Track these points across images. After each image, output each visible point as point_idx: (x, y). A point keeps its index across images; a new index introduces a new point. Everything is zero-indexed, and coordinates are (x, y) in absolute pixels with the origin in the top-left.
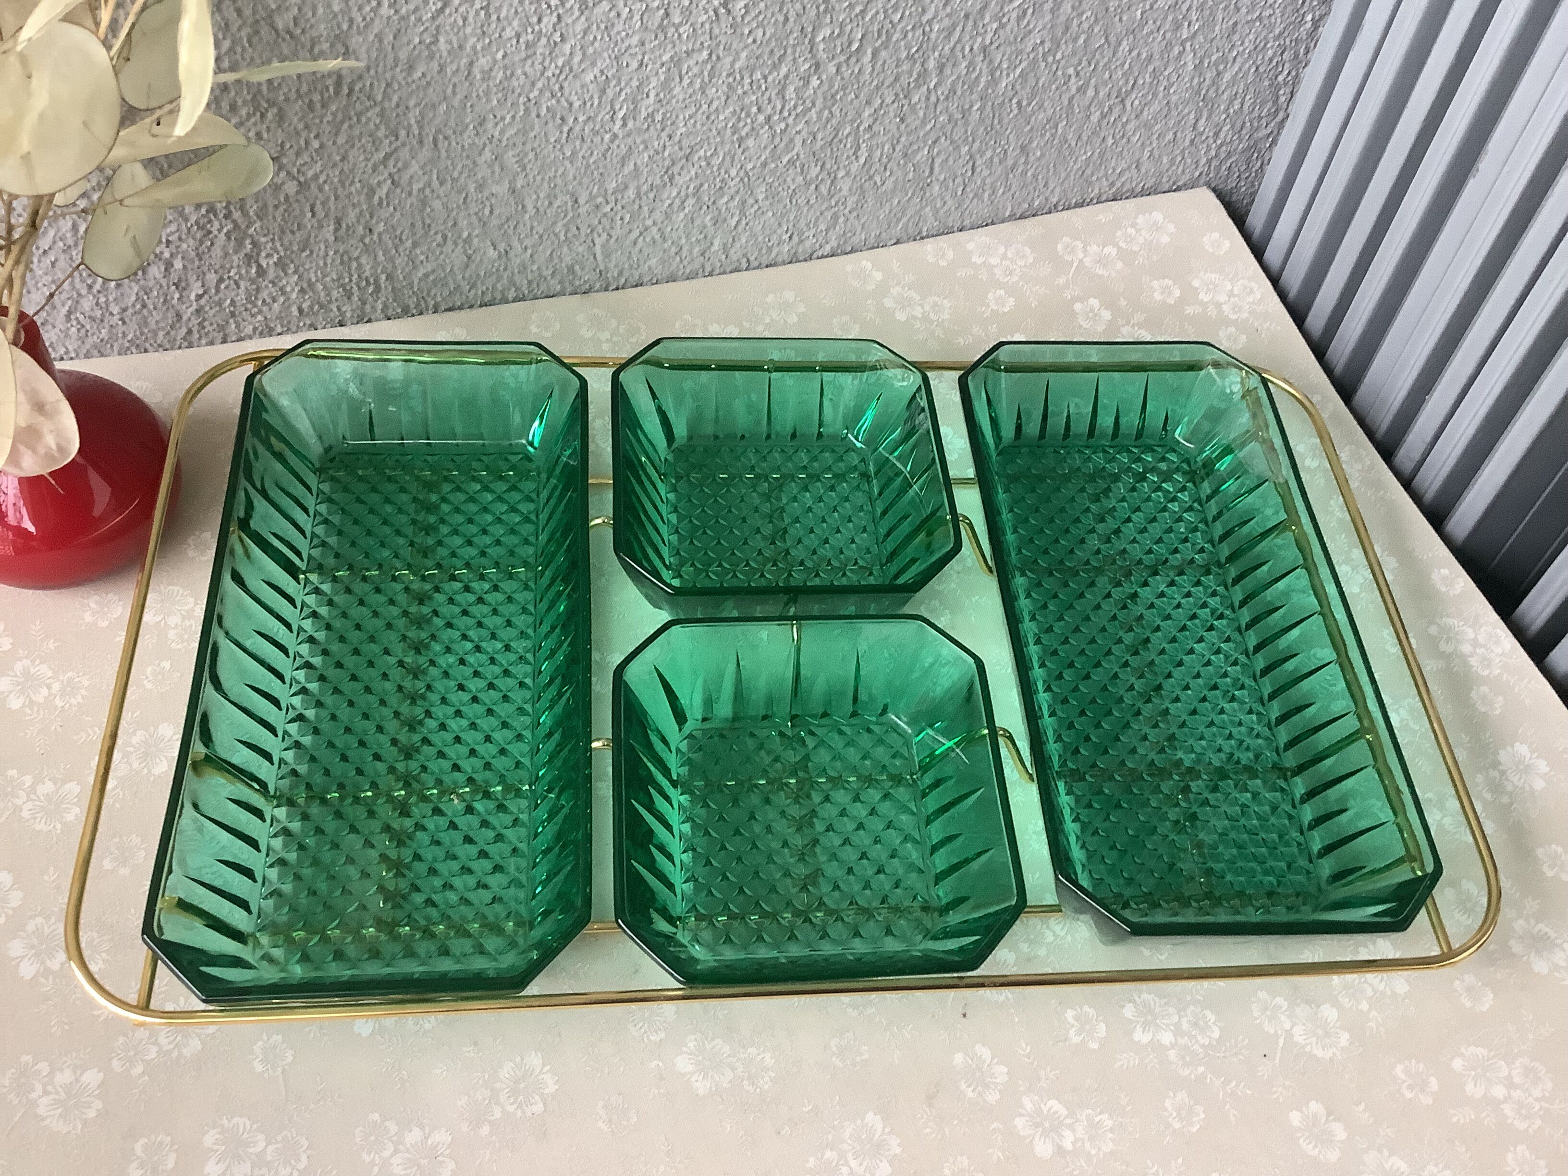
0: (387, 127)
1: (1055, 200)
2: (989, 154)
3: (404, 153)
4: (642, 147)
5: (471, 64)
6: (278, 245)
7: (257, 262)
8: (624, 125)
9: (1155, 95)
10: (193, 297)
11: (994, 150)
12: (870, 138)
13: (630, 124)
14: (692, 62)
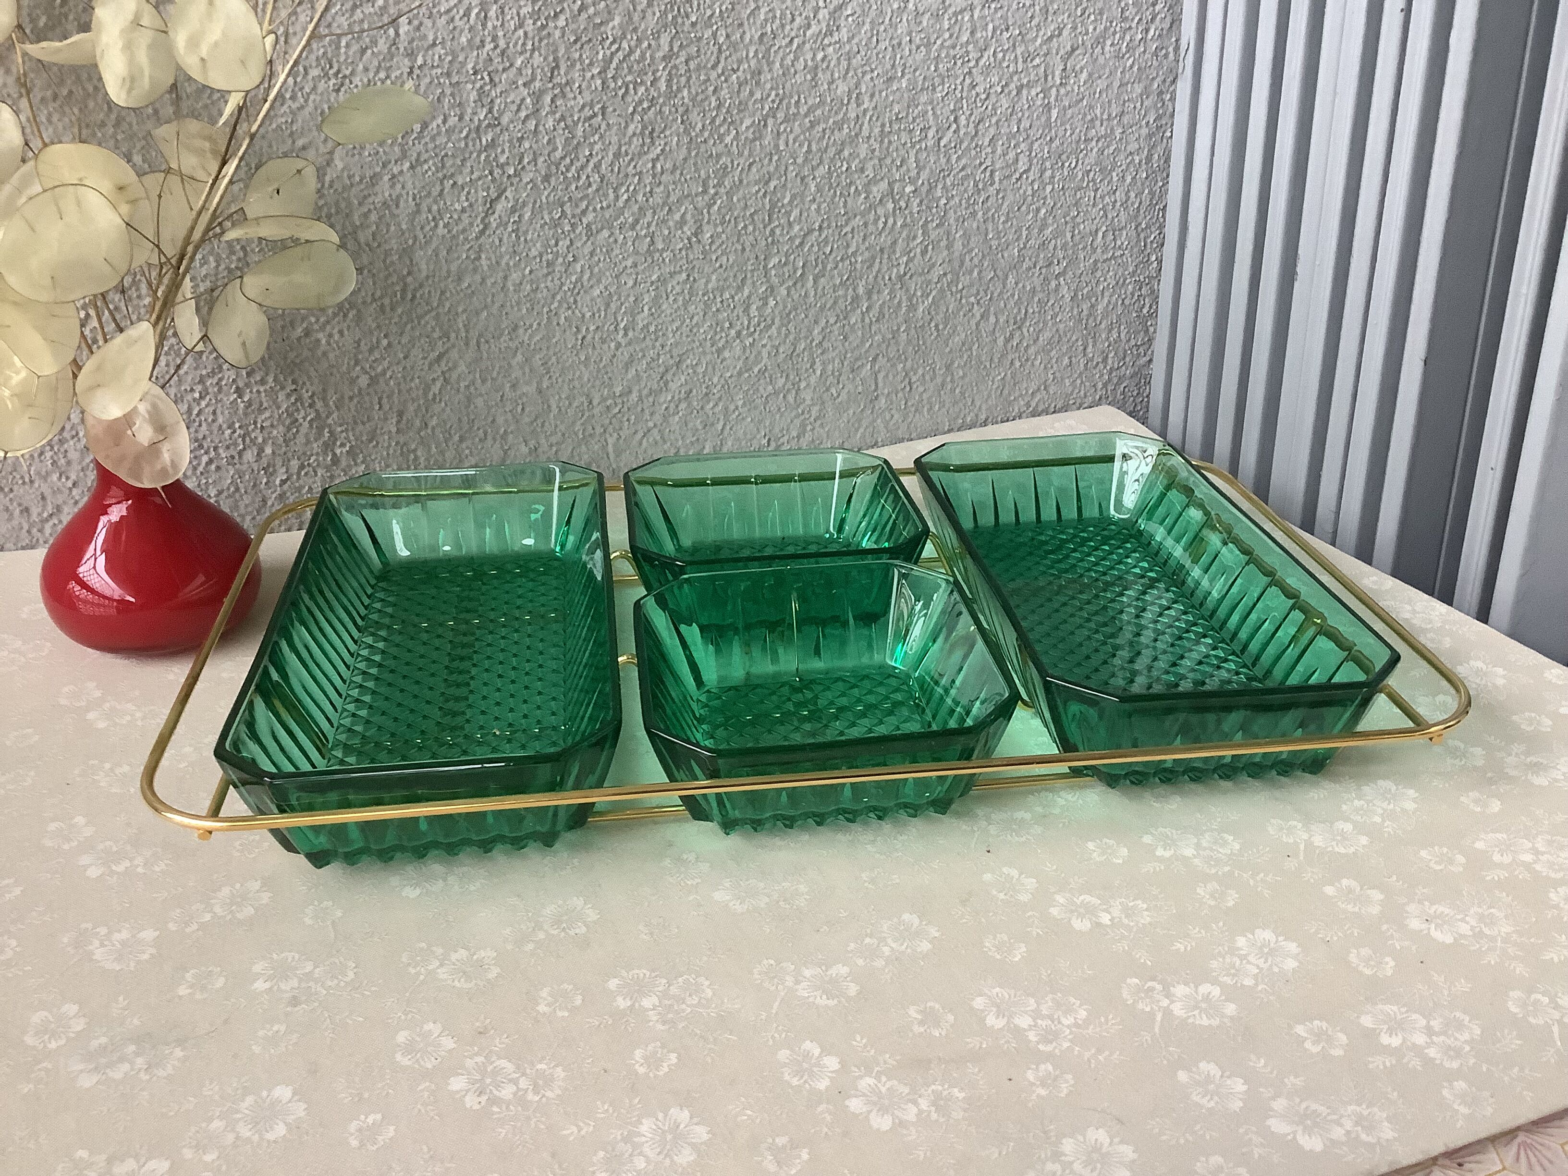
0: (441, 328)
1: (983, 417)
2: (920, 372)
3: (454, 354)
4: (640, 355)
5: (505, 278)
6: (350, 434)
7: (332, 450)
8: (626, 334)
9: (1045, 323)
10: (278, 482)
11: (924, 368)
12: (822, 354)
13: (631, 334)
14: (674, 283)
